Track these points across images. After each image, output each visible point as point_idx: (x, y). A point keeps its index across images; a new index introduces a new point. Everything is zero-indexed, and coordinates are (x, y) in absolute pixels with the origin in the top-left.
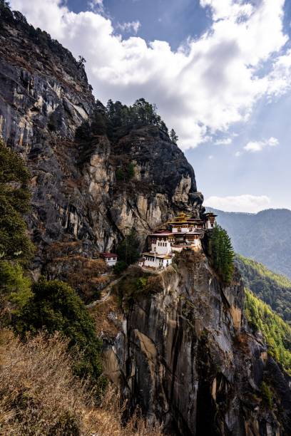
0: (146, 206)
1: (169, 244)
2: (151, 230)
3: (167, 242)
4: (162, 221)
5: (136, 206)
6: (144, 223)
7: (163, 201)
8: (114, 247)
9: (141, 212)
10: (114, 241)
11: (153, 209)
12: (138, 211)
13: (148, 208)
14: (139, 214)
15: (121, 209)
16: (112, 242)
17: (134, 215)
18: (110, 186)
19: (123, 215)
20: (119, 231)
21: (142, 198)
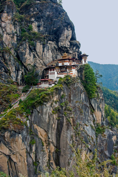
0: (42, 49)
1: (56, 73)
2: (46, 66)
3: (55, 71)
4: (53, 60)
5: (35, 49)
6: (41, 61)
7: (53, 46)
8: (23, 77)
9: (39, 54)
10: (22, 74)
11: (46, 52)
12: (37, 53)
13: (43, 51)
14: (38, 55)
15: (26, 52)
16: (21, 74)
17: (34, 56)
18: (17, 36)
19: (27, 56)
20: (25, 67)
21: (39, 44)
